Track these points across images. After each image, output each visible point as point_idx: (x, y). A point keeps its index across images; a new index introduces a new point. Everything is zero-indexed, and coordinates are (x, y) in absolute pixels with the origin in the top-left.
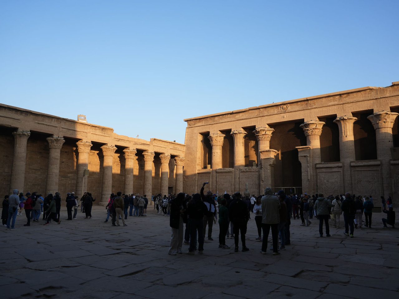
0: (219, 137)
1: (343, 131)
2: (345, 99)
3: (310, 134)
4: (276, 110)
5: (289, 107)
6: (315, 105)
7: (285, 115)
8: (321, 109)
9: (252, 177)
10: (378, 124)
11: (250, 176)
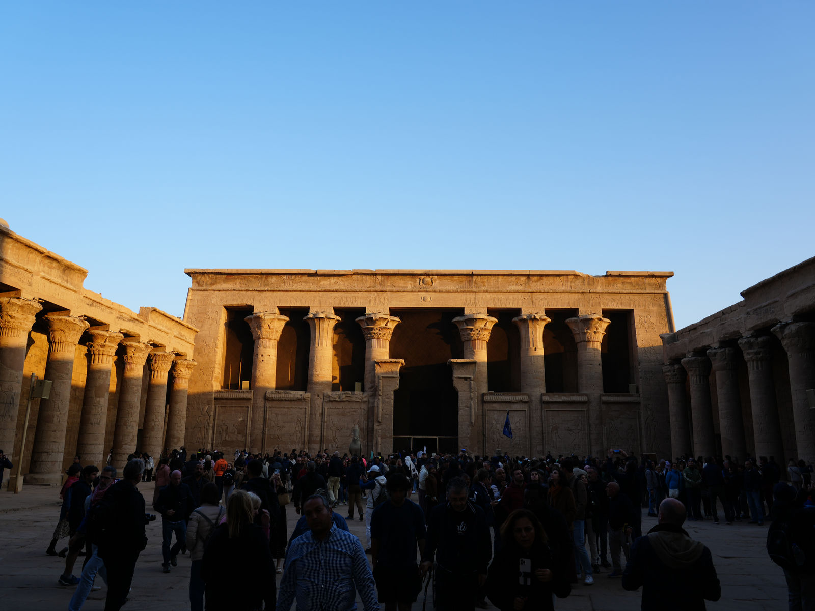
0: (276, 321)
1: (531, 340)
2: (534, 284)
3: (475, 337)
4: (410, 282)
5: (435, 281)
6: (484, 286)
7: (428, 296)
8: (494, 295)
9: (353, 414)
10: (585, 334)
11: (348, 410)
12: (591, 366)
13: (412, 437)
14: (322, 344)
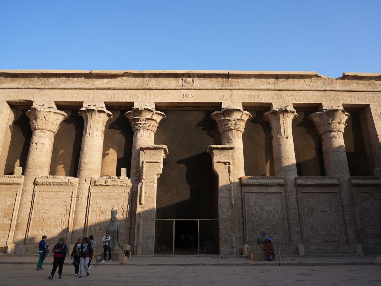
1: (282, 130)
2: (282, 84)
3: (232, 127)
4: (174, 82)
5: (196, 81)
6: (239, 85)
7: (189, 93)
8: (248, 92)
10: (330, 124)
11: (113, 194)
12: (338, 152)
13: (174, 220)
14: (92, 134)
